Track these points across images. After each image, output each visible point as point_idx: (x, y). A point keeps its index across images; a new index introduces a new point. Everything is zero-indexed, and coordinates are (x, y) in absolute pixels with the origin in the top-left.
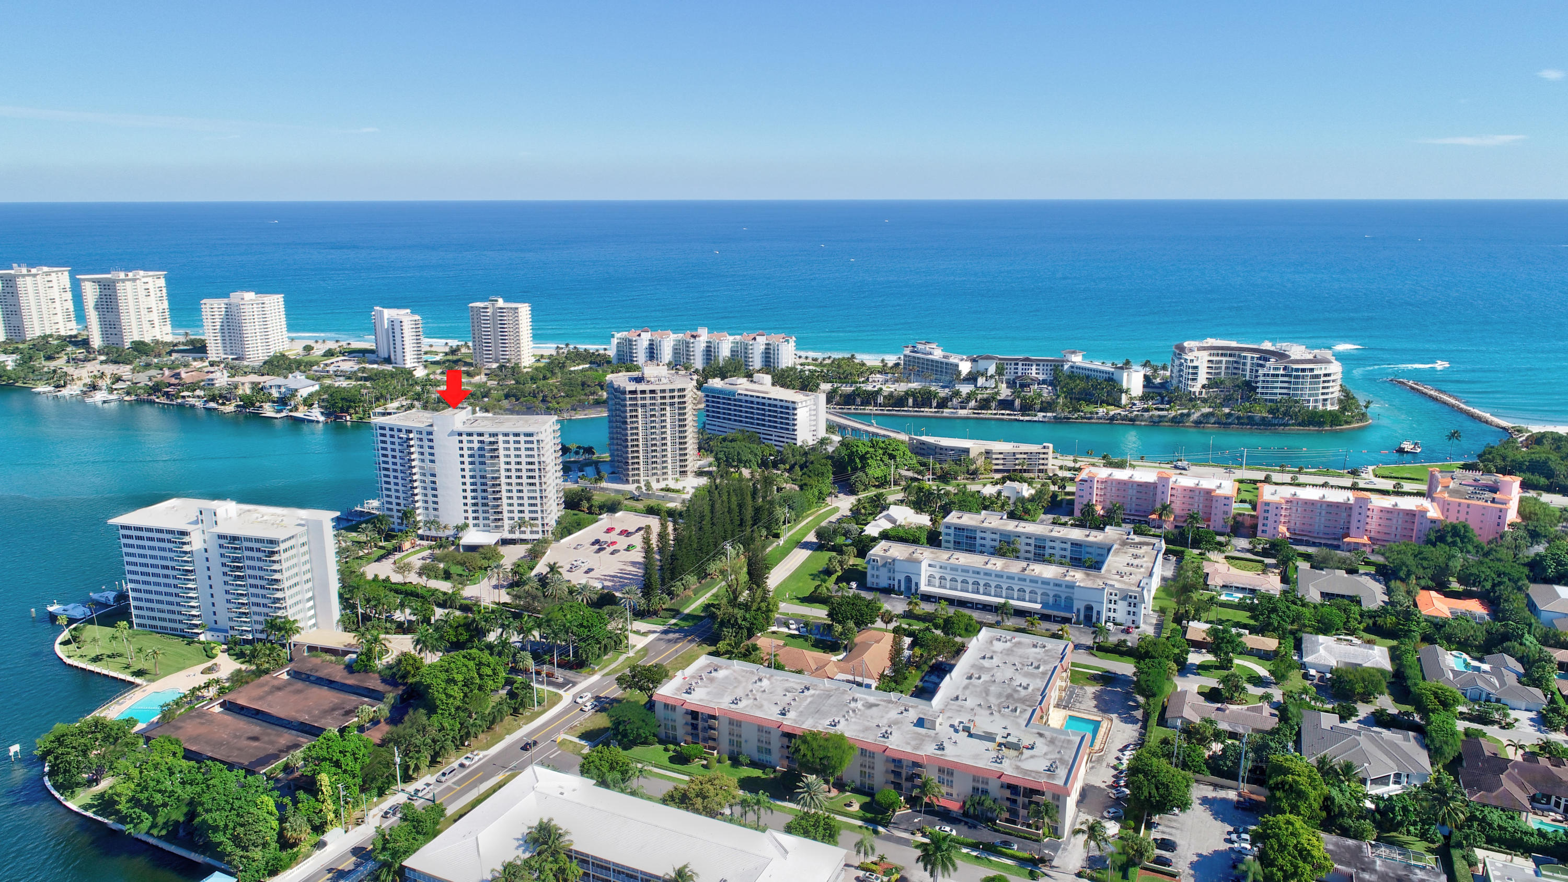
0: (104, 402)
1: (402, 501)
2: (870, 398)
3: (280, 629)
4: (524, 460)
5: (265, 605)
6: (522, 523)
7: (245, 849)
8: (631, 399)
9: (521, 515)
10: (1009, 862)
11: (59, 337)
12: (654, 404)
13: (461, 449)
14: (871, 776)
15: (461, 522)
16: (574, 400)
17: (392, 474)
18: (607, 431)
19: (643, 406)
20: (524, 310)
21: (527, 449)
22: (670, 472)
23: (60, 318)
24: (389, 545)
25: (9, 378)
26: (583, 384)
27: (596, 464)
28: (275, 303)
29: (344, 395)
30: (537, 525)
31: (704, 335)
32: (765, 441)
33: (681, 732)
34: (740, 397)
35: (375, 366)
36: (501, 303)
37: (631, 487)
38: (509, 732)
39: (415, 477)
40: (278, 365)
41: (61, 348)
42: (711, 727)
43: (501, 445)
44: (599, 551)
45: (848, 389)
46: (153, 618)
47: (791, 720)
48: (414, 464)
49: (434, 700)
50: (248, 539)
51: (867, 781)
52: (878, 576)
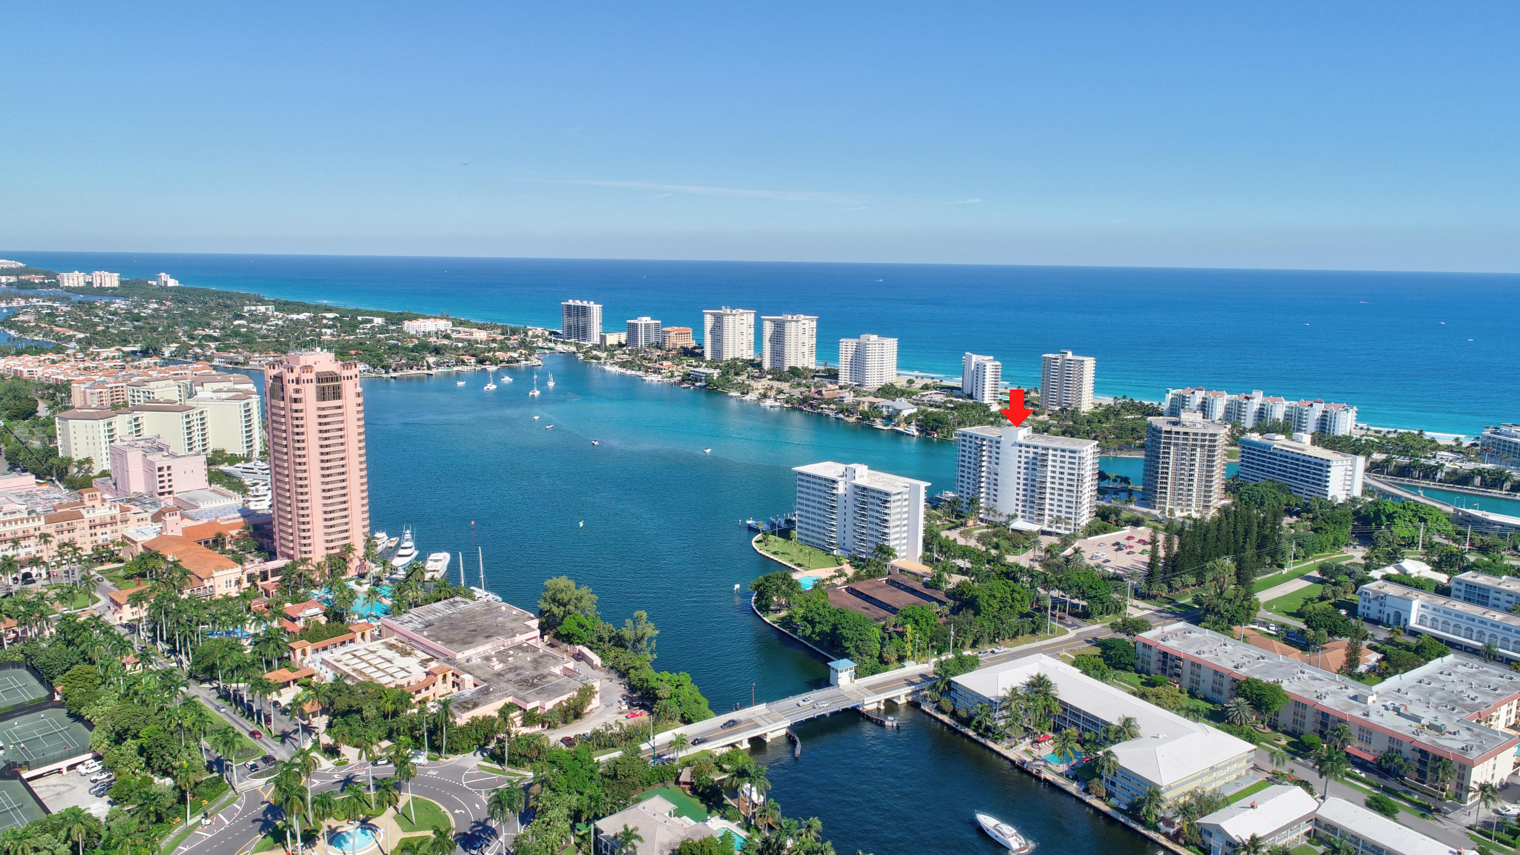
0: (772, 407)
1: (971, 491)
2: (1429, 473)
3: (885, 553)
4: (1066, 471)
5: (876, 537)
6: (1058, 520)
7: (861, 654)
8: (1165, 438)
9: (1059, 514)
10: (1406, 804)
11: (743, 360)
12: (1186, 445)
13: (1020, 457)
14: (1302, 724)
15: (1012, 512)
16: (1122, 442)
17: (966, 470)
18: (1143, 467)
19: (1176, 445)
20: (1089, 364)
21: (1070, 463)
22: (1194, 505)
23: (744, 347)
24: (958, 522)
25: (715, 385)
26: (1133, 429)
27: (1130, 492)
28: (891, 344)
29: (935, 417)
30: (1070, 524)
31: (1258, 398)
32: (1295, 494)
33: (1154, 666)
34: (1275, 451)
35: (960, 400)
36: (1070, 355)
37: (1156, 512)
38: (1027, 643)
39: (983, 474)
40: (887, 391)
41: (744, 368)
42: (1177, 666)
43: (1050, 457)
44: (1117, 550)
45: (1404, 461)
46: (808, 536)
47: (1243, 672)
48: (983, 464)
49: (979, 605)
50: (873, 490)
51: (1298, 727)
52: (1369, 608)
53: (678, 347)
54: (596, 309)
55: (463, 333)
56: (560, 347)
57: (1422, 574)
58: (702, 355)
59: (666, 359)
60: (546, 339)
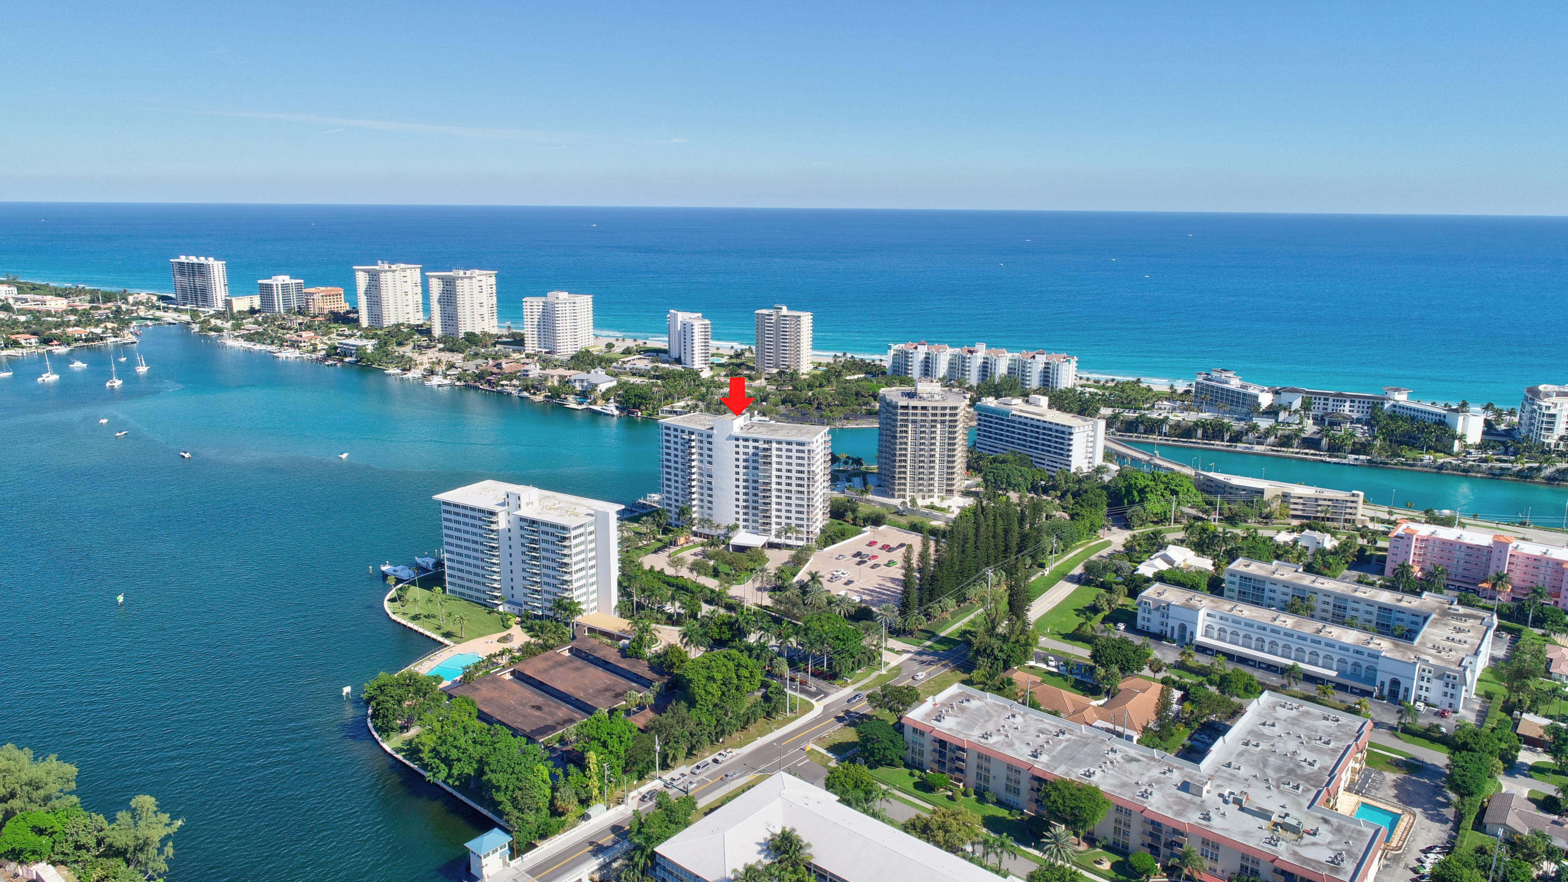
0: (439, 386)
1: (680, 498)
2: (1154, 427)
3: (565, 609)
4: (794, 468)
5: (554, 586)
6: (788, 529)
7: (521, 810)
8: (902, 414)
9: (788, 521)
11: (409, 326)
12: (925, 421)
13: (737, 453)
14: (1126, 835)
15: (732, 522)
16: (846, 410)
17: (673, 472)
18: (877, 442)
19: (914, 422)
20: (806, 319)
21: (798, 458)
22: (936, 490)
23: (411, 309)
24: (665, 538)
25: (368, 360)
26: (857, 394)
27: (864, 475)
28: (585, 302)
29: (637, 392)
30: (802, 532)
31: (982, 352)
32: (1037, 465)
33: (927, 759)
34: (1014, 418)
35: (667, 366)
36: (785, 311)
37: (896, 502)
38: (762, 734)
39: (694, 477)
40: (583, 360)
41: (409, 336)
42: (959, 759)
43: (774, 452)
44: (860, 563)
45: (1131, 415)
46: (463, 587)
47: (1042, 764)
48: (693, 464)
49: (694, 694)
50: (545, 524)
51: (1121, 839)
52: (1149, 620)
53: (326, 312)
54: (217, 268)
55: (32, 302)
56: (170, 316)
57: (1188, 562)
58: (357, 320)
59: (309, 327)
60: (153, 307)
